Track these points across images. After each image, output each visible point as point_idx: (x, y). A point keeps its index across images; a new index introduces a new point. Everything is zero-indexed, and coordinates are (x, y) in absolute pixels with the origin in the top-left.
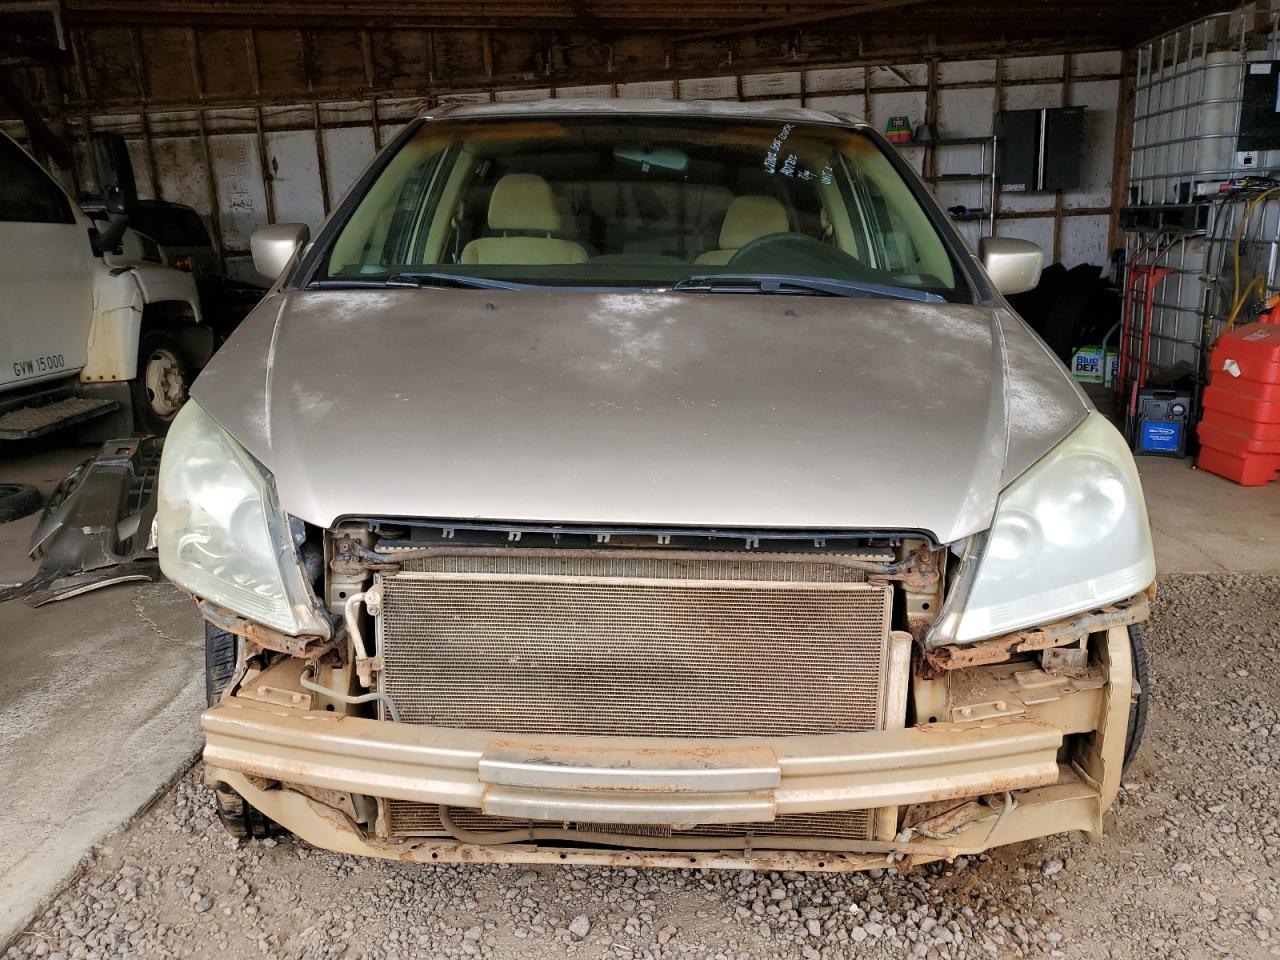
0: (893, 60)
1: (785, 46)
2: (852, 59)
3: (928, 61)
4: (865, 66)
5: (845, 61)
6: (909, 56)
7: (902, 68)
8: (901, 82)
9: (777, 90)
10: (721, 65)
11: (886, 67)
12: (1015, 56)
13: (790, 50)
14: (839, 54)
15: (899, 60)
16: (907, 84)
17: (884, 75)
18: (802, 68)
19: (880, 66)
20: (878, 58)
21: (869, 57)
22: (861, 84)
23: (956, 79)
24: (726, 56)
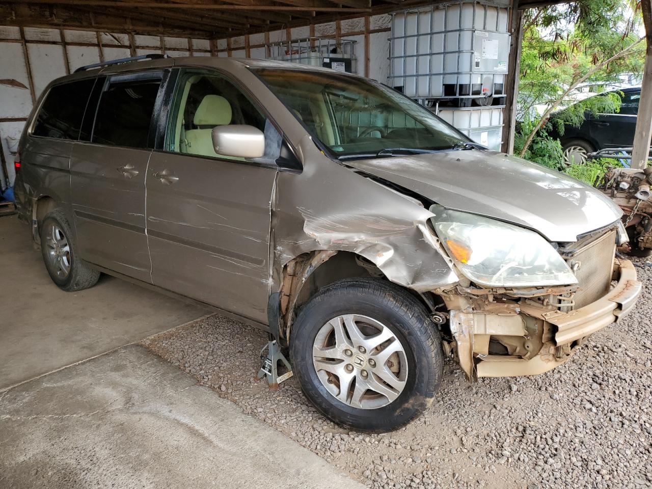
0: (112, 31)
1: (47, 13)
2: (89, 27)
3: (128, 33)
4: (97, 32)
5: (84, 27)
6: (119, 29)
7: (116, 35)
8: (116, 43)
9: (46, 38)
10: (8, 19)
11: (107, 34)
12: (169, 37)
13: (51, 16)
14: (81, 23)
15: (115, 31)
16: (120, 44)
17: (107, 38)
18: (62, 27)
19: (104, 32)
20: (104, 28)
21: (98, 27)
22: (95, 41)
23: (143, 44)
24: (11, 14)
